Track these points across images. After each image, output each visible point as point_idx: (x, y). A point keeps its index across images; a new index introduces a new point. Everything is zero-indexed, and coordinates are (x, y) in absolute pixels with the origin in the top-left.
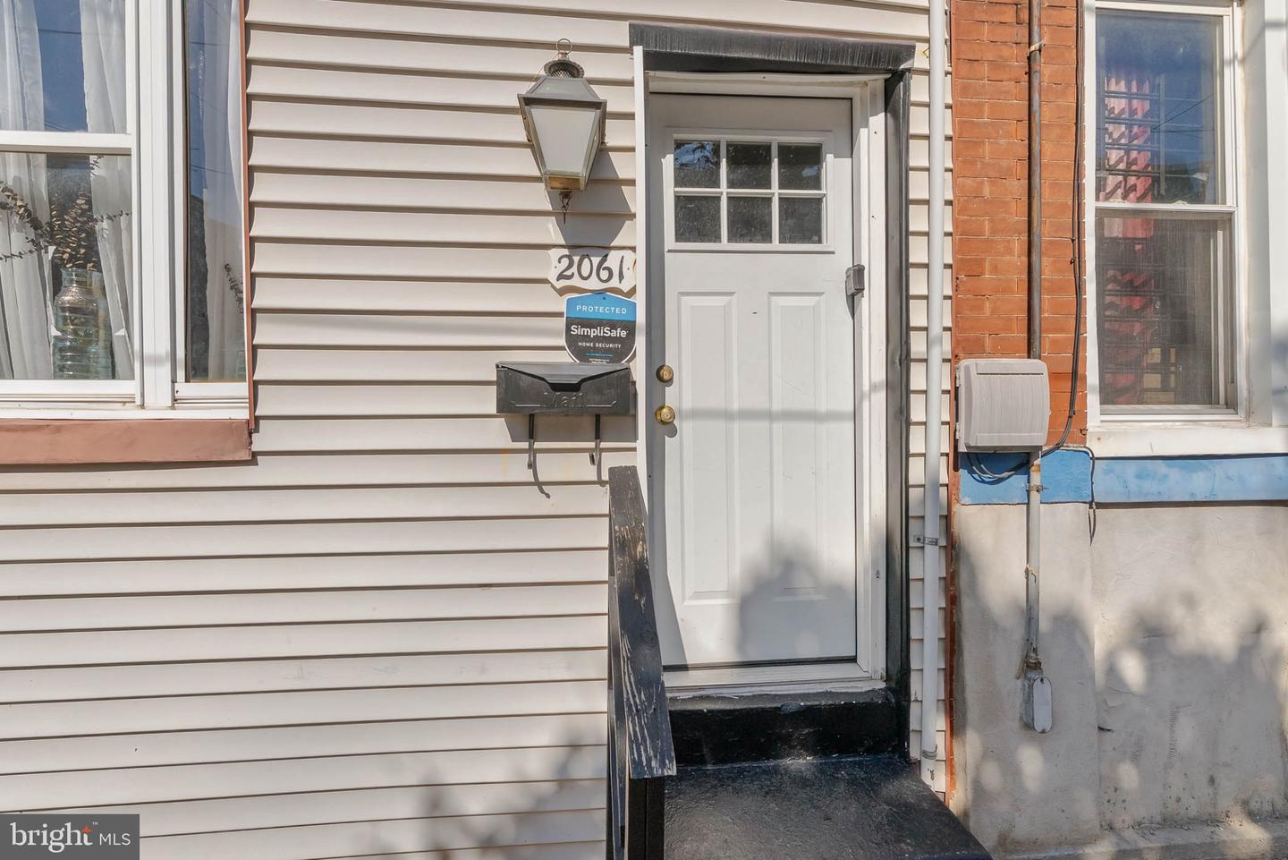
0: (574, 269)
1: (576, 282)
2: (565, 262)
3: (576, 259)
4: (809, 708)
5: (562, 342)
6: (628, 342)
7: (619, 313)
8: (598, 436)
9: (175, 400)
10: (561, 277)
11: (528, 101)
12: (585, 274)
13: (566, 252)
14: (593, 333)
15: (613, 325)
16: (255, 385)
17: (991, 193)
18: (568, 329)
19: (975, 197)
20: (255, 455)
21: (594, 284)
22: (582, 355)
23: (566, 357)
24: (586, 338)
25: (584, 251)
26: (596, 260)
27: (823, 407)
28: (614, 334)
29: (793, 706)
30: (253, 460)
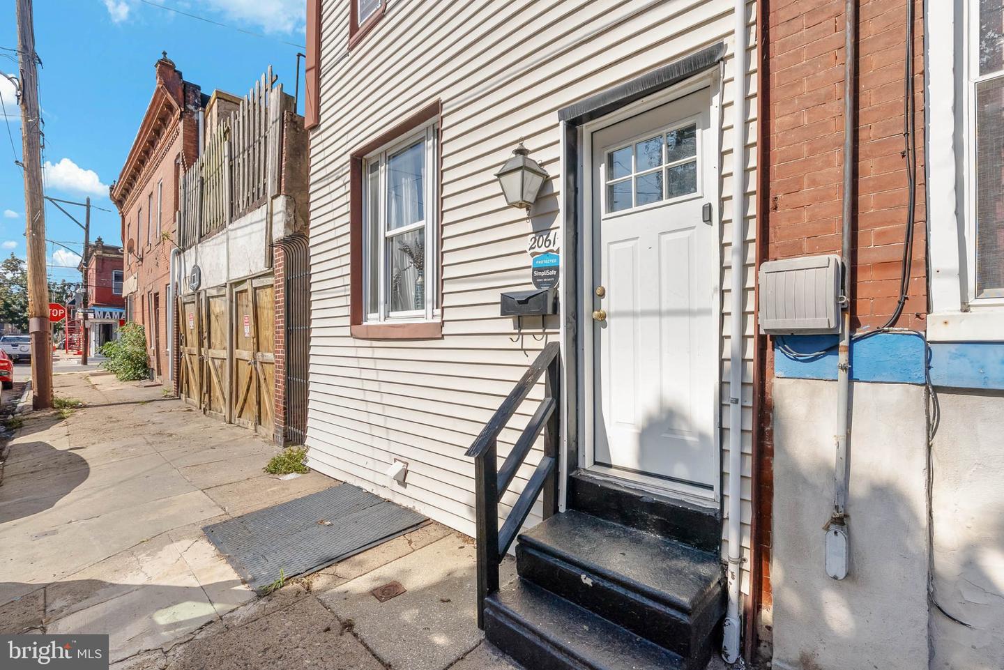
0: (536, 244)
1: (536, 249)
2: (533, 240)
3: (537, 238)
4: (657, 503)
5: (531, 280)
6: (556, 277)
7: (553, 262)
8: (544, 327)
9: (433, 316)
10: (531, 248)
11: (499, 175)
12: (540, 245)
13: (534, 235)
14: (542, 274)
15: (550, 269)
16: (443, 308)
17: (809, 120)
18: (533, 274)
19: (792, 129)
20: (443, 335)
21: (543, 249)
22: (538, 285)
23: (533, 288)
24: (540, 277)
25: (539, 234)
26: (545, 237)
27: (695, 307)
28: (551, 273)
29: (647, 499)
30: (442, 337)
